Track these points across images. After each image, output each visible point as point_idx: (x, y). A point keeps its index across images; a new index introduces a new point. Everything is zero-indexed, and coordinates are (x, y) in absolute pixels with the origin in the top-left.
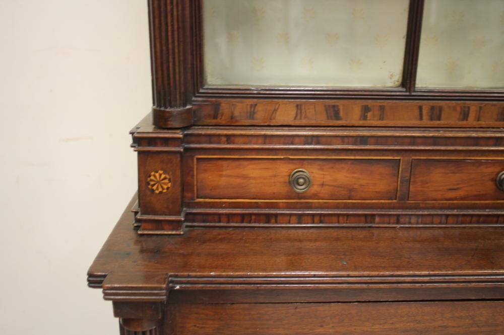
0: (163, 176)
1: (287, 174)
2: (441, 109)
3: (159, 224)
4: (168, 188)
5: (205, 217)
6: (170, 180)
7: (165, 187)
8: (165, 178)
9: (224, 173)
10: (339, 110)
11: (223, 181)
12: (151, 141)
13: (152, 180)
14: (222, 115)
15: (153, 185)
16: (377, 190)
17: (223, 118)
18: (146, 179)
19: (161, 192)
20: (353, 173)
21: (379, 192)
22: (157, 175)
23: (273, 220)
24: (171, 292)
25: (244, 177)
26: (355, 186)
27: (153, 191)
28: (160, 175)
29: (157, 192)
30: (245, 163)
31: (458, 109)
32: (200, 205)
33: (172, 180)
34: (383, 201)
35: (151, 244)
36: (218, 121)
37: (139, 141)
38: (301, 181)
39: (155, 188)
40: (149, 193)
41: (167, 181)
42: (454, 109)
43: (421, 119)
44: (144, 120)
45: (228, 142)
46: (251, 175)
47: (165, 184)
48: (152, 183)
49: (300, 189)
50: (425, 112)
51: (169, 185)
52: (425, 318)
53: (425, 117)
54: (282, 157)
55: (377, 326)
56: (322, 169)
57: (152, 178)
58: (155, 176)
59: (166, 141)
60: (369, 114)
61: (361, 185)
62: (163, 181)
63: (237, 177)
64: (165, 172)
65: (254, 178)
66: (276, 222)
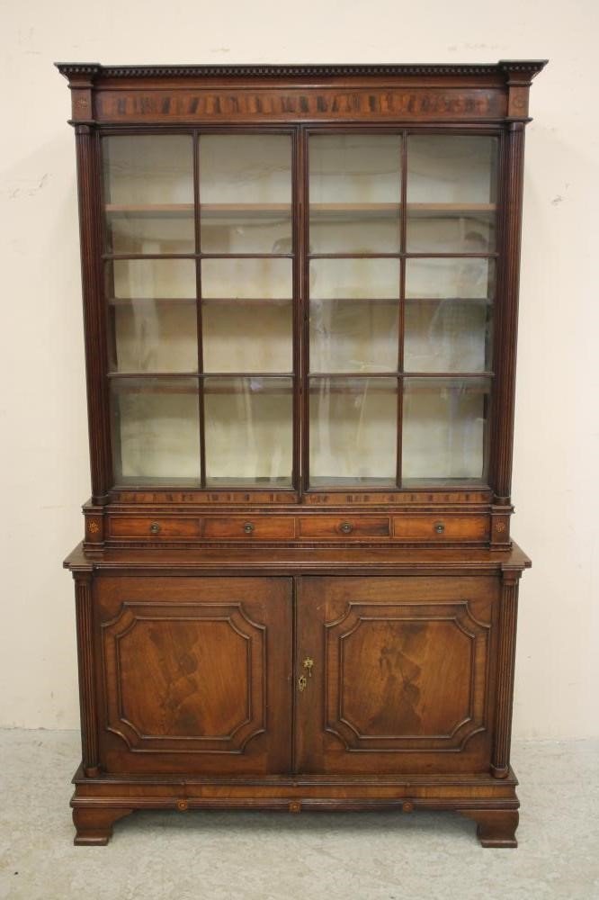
1: (149, 525)
2: (218, 496)
3: (93, 546)
4: (97, 531)
5: (115, 544)
6: (98, 527)
8: (96, 526)
9: (123, 524)
10: (172, 497)
12: (90, 511)
15: (91, 529)
16: (190, 532)
17: (122, 500)
19: (94, 532)
24: (95, 570)
25: (132, 526)
27: (91, 532)
28: (94, 525)
30: (132, 520)
31: (226, 496)
32: (113, 539)
34: (194, 537)
35: (89, 555)
36: (120, 502)
37: (86, 511)
38: (155, 527)
40: (89, 533)
42: (224, 496)
43: (209, 500)
44: (88, 502)
45: (123, 511)
47: (96, 529)
49: (154, 531)
50: (210, 497)
51: (98, 529)
54: (147, 517)
57: (90, 526)
58: (92, 526)
59: (97, 511)
63: (128, 526)
64: (96, 524)
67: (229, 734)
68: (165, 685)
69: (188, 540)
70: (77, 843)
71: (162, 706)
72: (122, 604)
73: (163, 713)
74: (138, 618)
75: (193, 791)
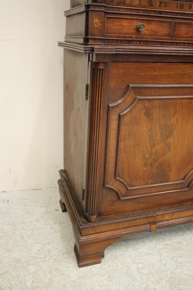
0: (98, 21)
1: (136, 25)
2: (183, 4)
3: (95, 40)
4: (99, 26)
5: (108, 41)
6: (100, 23)
7: (99, 25)
8: (99, 22)
9: (116, 24)
10: (152, 2)
11: (114, 27)
13: (94, 22)
14: (115, 2)
15: (94, 25)
16: (164, 33)
17: (115, 3)
18: (92, 22)
19: (97, 28)
20: (157, 26)
21: (165, 34)
22: (96, 20)
23: (131, 43)
25: (122, 26)
26: (158, 31)
27: (94, 27)
28: (97, 20)
29: (96, 27)
30: (123, 20)
31: (188, 4)
32: (107, 36)
33: (101, 22)
34: (166, 37)
36: (113, 3)
37: (90, 6)
38: (142, 27)
39: (95, 25)
40: (93, 27)
41: (99, 23)
42: (187, 5)
43: (177, 8)
45: (118, 11)
46: (124, 25)
47: (99, 24)
48: (94, 23)
50: (179, 5)
51: (100, 25)
52: (185, 69)
53: (179, 7)
54: (135, 18)
55: (171, 72)
56: (147, 24)
57: (94, 21)
58: (95, 21)
59: (99, 6)
60: (162, 5)
61: (159, 31)
62: (98, 23)
63: (120, 25)
64: (99, 20)
65: (125, 26)
66: (132, 44)
67: (184, 179)
68: (150, 149)
69: (162, 39)
70: (80, 266)
71: (145, 165)
72: (129, 86)
73: (145, 169)
74: (138, 97)
75: (159, 218)
